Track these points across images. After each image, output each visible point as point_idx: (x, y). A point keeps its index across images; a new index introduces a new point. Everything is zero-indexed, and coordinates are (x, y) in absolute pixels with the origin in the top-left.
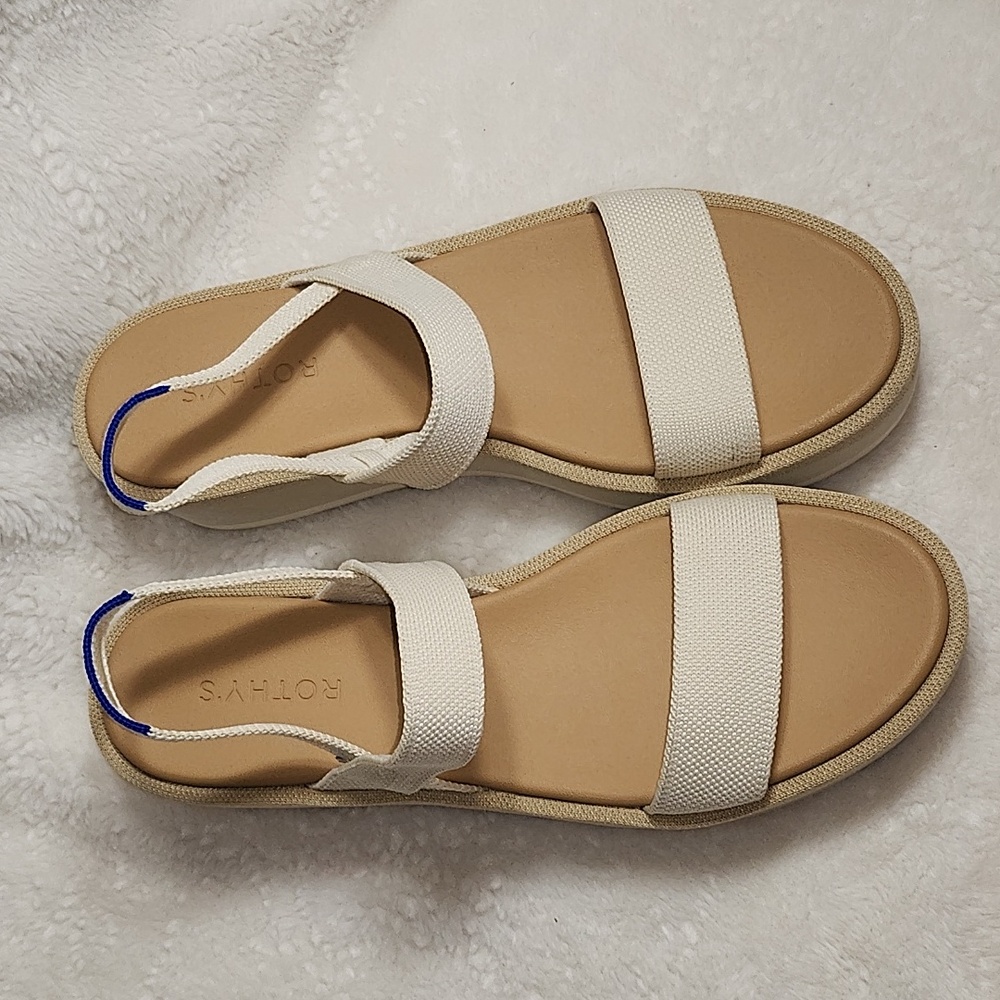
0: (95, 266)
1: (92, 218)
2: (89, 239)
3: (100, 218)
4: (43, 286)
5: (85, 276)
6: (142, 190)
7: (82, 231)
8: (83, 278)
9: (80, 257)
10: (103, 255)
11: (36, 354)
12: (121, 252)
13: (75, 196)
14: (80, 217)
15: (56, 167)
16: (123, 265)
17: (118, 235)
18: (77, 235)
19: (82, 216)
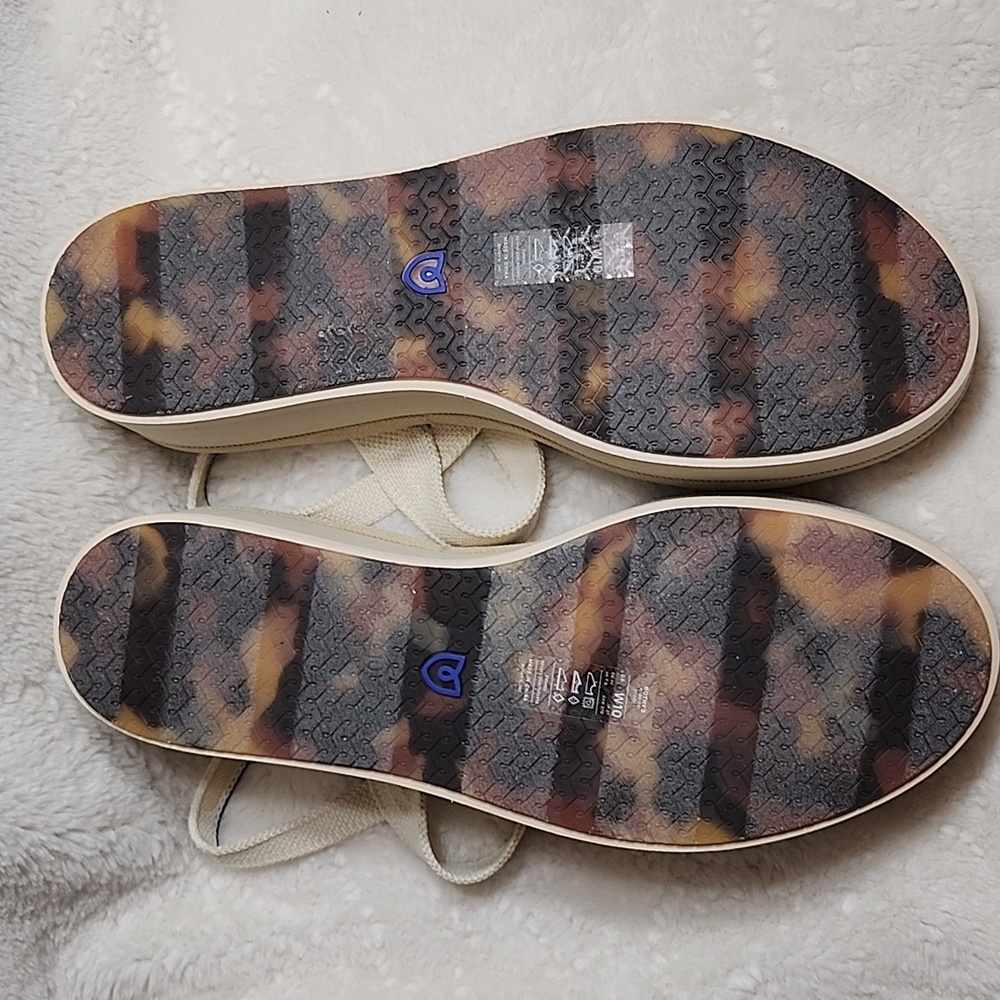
0: (31, 396)
11: (30, 504)
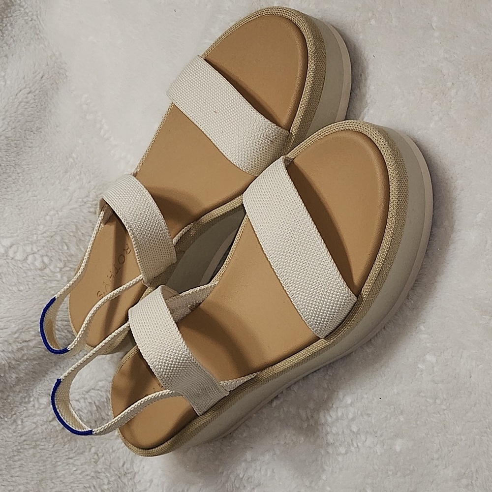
0: (57, 279)
1: (43, 262)
2: (47, 271)
3: (46, 260)
4: (35, 301)
5: (54, 286)
6: (58, 238)
7: (41, 270)
8: (53, 287)
9: (46, 280)
10: (57, 272)
12: (65, 266)
13: (30, 258)
14: (37, 265)
15: (15, 253)
16: (69, 270)
17: (58, 261)
18: (39, 272)
19: (38, 264)
